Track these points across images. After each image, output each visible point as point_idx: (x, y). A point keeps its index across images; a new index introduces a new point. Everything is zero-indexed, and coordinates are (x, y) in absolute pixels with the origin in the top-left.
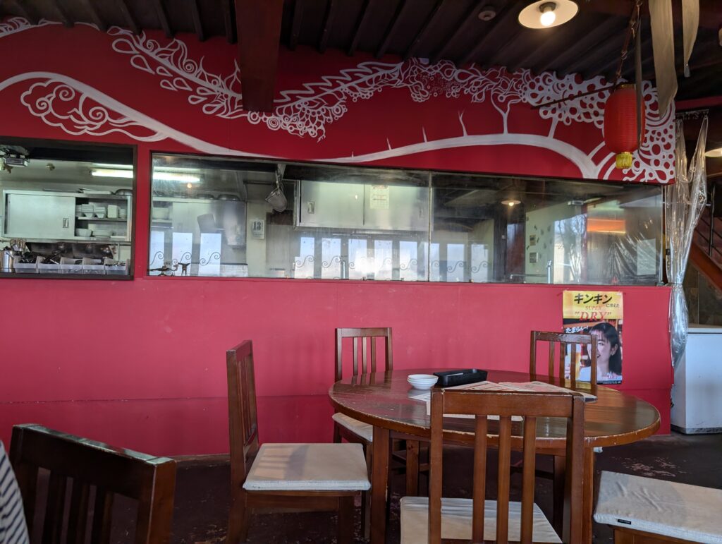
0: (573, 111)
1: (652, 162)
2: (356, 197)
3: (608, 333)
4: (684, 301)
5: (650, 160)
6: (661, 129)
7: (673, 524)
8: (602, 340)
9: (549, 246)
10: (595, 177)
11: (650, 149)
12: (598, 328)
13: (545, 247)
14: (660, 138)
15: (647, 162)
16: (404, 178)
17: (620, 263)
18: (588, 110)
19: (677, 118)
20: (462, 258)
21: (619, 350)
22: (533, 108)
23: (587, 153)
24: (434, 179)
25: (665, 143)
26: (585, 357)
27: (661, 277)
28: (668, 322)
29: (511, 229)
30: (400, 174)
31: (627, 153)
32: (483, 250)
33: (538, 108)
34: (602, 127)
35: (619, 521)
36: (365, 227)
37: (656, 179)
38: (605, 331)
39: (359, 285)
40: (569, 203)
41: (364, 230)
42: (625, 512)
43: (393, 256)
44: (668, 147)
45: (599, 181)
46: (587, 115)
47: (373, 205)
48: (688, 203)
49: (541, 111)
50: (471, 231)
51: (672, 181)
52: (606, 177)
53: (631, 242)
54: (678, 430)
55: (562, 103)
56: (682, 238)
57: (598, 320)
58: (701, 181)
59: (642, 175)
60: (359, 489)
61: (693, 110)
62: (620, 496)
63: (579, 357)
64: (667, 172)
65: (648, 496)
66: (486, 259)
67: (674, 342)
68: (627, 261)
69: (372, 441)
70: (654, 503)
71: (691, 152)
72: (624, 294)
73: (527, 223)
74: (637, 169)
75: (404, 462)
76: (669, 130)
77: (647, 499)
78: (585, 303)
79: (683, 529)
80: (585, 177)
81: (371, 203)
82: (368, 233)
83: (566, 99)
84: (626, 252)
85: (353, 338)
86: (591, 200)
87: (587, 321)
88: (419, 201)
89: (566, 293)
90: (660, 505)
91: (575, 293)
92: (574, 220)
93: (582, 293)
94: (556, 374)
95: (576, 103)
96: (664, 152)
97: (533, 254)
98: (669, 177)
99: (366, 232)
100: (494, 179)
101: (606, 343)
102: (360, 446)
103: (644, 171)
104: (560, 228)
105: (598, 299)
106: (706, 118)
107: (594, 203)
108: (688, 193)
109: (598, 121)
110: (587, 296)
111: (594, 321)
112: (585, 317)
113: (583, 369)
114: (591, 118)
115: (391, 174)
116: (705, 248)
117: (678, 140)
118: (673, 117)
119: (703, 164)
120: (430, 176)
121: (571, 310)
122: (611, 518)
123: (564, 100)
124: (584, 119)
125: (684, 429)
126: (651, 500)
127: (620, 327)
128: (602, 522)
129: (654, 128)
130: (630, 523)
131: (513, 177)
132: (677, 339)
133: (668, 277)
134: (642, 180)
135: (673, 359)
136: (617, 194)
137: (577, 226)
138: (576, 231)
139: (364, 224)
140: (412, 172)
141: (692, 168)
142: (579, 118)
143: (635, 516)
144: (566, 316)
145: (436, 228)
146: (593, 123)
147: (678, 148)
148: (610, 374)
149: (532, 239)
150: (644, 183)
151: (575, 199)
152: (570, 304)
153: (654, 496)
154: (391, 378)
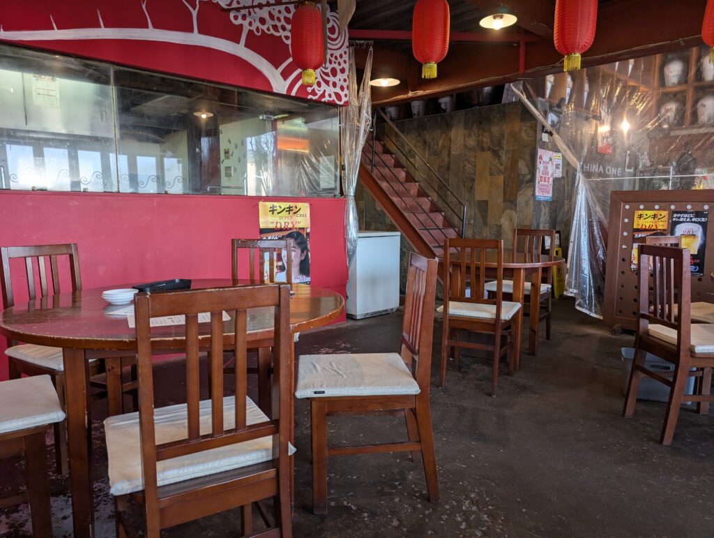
0: (262, 21)
1: (331, 84)
2: (12, 90)
3: (298, 241)
4: (355, 210)
5: (329, 81)
6: (337, 53)
7: (355, 385)
8: (294, 247)
9: (242, 160)
10: (284, 92)
11: (328, 71)
12: (290, 236)
13: (239, 161)
14: (337, 61)
15: (327, 82)
16: (77, 68)
17: (305, 180)
18: (276, 22)
19: (351, 45)
20: (154, 172)
21: (307, 255)
22: (223, 10)
23: (277, 67)
24: (117, 74)
25: (341, 67)
26: (280, 264)
27: (338, 192)
28: (344, 228)
29: (205, 143)
30: (73, 63)
31: (311, 71)
32: (177, 164)
33: (229, 11)
34: (289, 42)
35: (315, 393)
36: (27, 128)
37: (334, 100)
38: (296, 239)
39: (28, 197)
40: (261, 118)
41: (28, 132)
42: (320, 384)
43: (71, 167)
44: (343, 71)
45: (288, 96)
46: (275, 27)
47: (37, 101)
48: (358, 125)
49: (232, 15)
50: (163, 142)
51: (347, 104)
52: (293, 93)
53: (314, 160)
54: (351, 317)
55: (251, 10)
56: (354, 156)
57: (290, 229)
58: (368, 106)
59: (323, 95)
60: (50, 422)
61: (362, 39)
62: (314, 372)
63: (275, 264)
64: (342, 94)
65: (336, 368)
66: (180, 174)
67: (349, 246)
68: (311, 177)
69: (62, 369)
70: (340, 372)
71: (360, 80)
72: (311, 205)
73: (221, 136)
74: (319, 89)
75: (105, 387)
76: (344, 55)
77: (335, 371)
78: (278, 213)
79: (362, 388)
80: (275, 91)
81: (34, 98)
82: (35, 136)
83: (256, 7)
84: (310, 169)
85: (25, 258)
86: (280, 116)
87: (281, 230)
88: (100, 98)
89: (261, 204)
90: (345, 373)
91: (269, 204)
92: (263, 138)
93: (276, 204)
94: (257, 277)
95: (264, 13)
96: (340, 75)
97: (228, 168)
98: (344, 99)
99: (31, 135)
100: (186, 83)
101: (297, 250)
102: (48, 377)
103: (325, 91)
104: (252, 145)
105: (289, 210)
106: (371, 49)
107: (283, 119)
108: (358, 116)
109: (285, 35)
110: (280, 207)
111: (286, 230)
112: (279, 226)
113: (279, 274)
114: (279, 32)
115: (58, 61)
116: (369, 167)
117: (351, 65)
118: (347, 44)
119: (368, 91)
120: (112, 70)
121: (266, 220)
122: (309, 392)
123: (253, 7)
124: (272, 31)
125: (356, 316)
126: (338, 371)
127: (308, 234)
128: (302, 397)
129: (333, 52)
130: (323, 392)
131: (206, 83)
132: (351, 243)
133: (344, 190)
134: (323, 100)
135: (348, 259)
136: (303, 111)
137: (266, 144)
138: (266, 149)
139: (26, 124)
140: (88, 62)
141: (361, 93)
142: (268, 29)
143: (327, 386)
144: (262, 226)
145: (123, 137)
146: (281, 36)
147: (351, 74)
148: (300, 277)
149: (227, 152)
150: (325, 103)
151: (266, 113)
152: (266, 214)
153: (341, 367)
154: (80, 298)
